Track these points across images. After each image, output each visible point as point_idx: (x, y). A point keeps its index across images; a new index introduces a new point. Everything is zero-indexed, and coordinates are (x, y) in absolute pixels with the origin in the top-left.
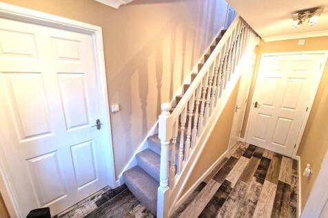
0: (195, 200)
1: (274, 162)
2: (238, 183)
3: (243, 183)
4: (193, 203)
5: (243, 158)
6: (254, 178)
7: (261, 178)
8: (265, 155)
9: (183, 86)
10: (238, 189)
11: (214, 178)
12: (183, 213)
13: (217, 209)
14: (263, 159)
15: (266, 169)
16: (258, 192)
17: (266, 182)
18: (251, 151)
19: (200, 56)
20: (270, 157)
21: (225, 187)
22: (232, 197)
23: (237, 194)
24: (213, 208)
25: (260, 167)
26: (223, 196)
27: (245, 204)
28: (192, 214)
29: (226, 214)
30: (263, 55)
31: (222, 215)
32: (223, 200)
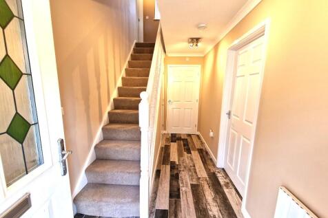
0: (160, 185)
1: (189, 140)
2: (179, 160)
3: (182, 159)
4: (160, 188)
5: (172, 144)
6: (185, 153)
7: (189, 151)
8: (183, 137)
9: (117, 88)
10: (181, 163)
11: (163, 164)
12: (157, 199)
13: (178, 182)
14: (183, 140)
15: (188, 145)
16: (192, 160)
17: (192, 152)
18: (174, 138)
19: (125, 61)
20: (186, 137)
21: (173, 166)
22: (181, 169)
23: (182, 166)
24: (175, 183)
25: (184, 145)
26: (176, 172)
27: (190, 170)
28: (164, 195)
29: (184, 181)
30: (168, 66)
31: (183, 183)
32: (177, 175)
